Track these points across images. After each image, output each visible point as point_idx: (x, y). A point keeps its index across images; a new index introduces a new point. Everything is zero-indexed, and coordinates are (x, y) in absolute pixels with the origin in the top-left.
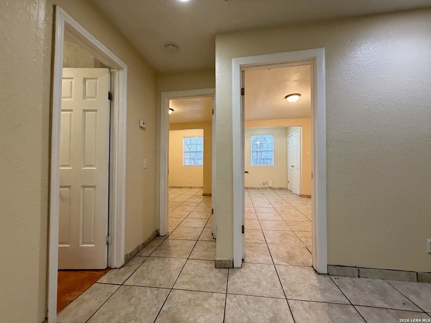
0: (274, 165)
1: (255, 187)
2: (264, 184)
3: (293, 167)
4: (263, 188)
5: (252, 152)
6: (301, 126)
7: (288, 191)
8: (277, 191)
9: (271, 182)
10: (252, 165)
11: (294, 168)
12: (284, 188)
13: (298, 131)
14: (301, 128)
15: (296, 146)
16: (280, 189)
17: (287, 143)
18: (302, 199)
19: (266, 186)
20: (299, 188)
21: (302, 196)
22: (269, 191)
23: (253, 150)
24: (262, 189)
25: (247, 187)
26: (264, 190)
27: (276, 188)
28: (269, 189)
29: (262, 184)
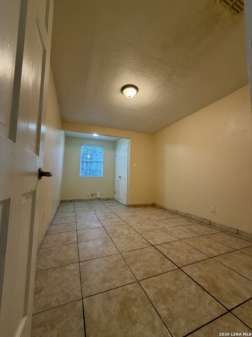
0: (102, 176)
1: (83, 199)
2: (92, 195)
3: (121, 177)
4: (91, 200)
5: (81, 162)
6: (129, 138)
7: (115, 201)
8: (105, 201)
9: (100, 192)
10: (80, 176)
11: (121, 179)
12: (111, 198)
13: (126, 143)
14: (129, 140)
15: (124, 158)
16: (108, 199)
17: (115, 156)
18: (129, 210)
19: (94, 197)
20: (125, 198)
21: (128, 206)
22: (97, 203)
23: (83, 160)
24: (89, 201)
25: (74, 200)
26: (92, 202)
27: (104, 199)
28: (97, 200)
29: (91, 196)
